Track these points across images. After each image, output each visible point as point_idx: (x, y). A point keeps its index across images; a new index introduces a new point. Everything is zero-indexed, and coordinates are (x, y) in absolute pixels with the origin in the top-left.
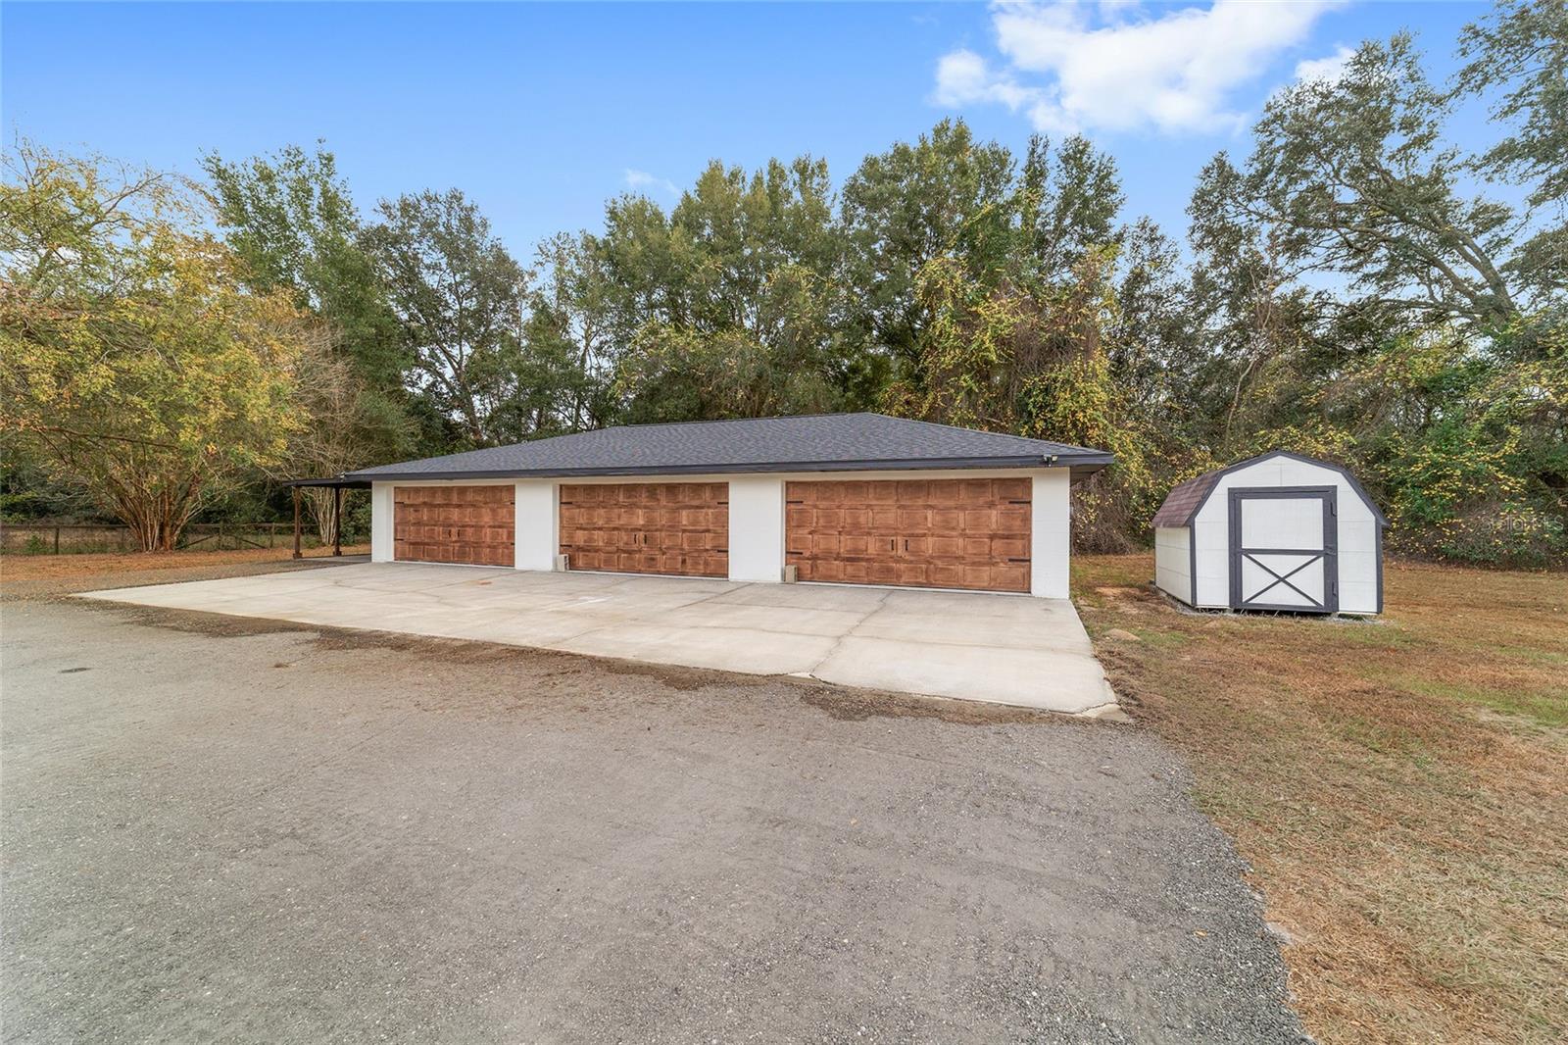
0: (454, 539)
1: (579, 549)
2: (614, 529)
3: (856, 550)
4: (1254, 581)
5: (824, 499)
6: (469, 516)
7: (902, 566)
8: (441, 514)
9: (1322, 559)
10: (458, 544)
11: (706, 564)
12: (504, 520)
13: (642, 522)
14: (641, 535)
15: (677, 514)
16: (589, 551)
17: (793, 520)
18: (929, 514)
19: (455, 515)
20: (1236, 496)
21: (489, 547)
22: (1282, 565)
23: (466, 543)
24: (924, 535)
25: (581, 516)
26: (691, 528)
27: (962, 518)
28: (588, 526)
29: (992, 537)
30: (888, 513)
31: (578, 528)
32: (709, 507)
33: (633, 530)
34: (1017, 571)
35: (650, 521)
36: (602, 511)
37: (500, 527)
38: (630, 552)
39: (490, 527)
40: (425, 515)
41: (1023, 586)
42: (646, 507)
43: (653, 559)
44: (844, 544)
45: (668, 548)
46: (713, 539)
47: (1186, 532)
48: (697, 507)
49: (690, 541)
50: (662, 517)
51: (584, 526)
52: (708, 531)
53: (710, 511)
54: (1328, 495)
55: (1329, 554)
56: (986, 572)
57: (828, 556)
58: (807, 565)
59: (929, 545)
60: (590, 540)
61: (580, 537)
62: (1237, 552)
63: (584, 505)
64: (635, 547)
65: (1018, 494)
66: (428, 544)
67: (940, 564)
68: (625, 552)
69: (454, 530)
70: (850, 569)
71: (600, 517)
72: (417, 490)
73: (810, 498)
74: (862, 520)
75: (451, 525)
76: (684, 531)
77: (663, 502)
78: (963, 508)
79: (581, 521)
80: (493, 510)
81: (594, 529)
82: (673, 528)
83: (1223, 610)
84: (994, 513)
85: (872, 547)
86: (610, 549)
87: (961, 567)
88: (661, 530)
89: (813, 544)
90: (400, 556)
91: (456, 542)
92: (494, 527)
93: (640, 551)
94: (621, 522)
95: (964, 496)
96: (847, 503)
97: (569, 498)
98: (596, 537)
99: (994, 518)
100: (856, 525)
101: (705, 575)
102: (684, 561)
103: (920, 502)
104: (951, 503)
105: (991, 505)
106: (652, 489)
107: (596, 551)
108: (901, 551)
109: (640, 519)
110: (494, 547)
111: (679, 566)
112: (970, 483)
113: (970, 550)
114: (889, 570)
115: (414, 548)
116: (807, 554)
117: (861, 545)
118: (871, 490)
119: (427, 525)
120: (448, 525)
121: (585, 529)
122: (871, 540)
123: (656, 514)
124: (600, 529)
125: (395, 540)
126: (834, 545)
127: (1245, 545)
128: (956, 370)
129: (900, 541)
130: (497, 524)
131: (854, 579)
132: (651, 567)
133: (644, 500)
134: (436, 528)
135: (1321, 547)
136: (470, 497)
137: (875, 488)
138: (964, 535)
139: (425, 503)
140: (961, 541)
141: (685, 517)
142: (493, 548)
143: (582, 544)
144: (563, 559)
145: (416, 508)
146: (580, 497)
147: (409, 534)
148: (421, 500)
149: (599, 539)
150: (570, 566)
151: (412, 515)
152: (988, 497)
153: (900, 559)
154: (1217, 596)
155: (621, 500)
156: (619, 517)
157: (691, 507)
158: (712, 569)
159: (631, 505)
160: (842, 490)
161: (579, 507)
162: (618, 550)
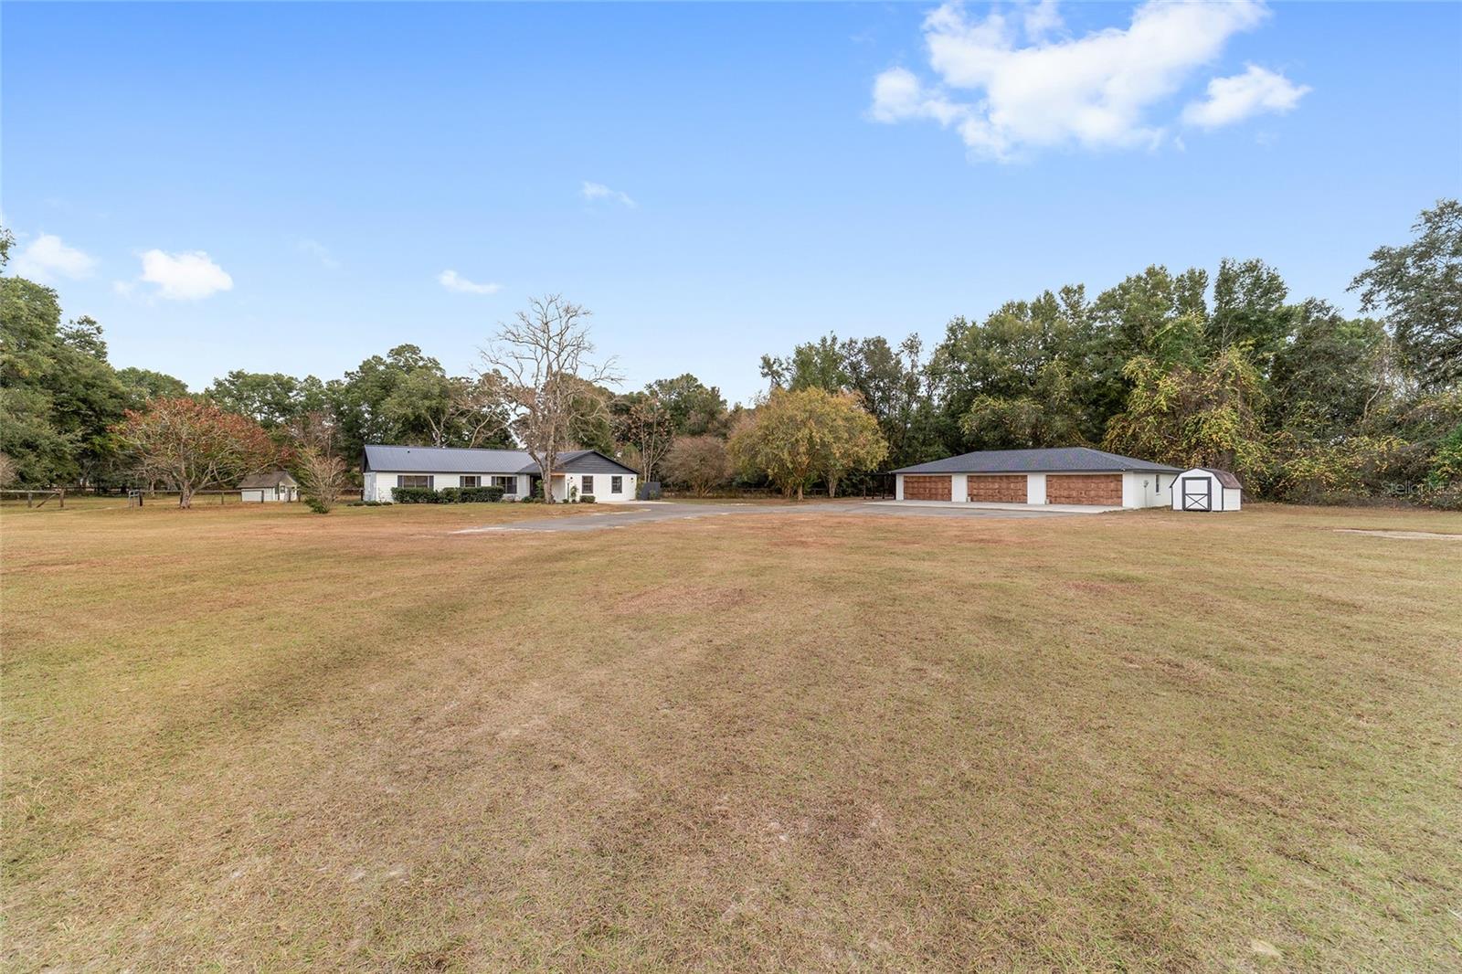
0: (927, 492)
1: (974, 495)
2: (987, 489)
3: (1069, 495)
4: (1189, 502)
5: (1059, 480)
6: (933, 485)
7: (1084, 499)
8: (923, 485)
9: (1207, 496)
10: (929, 494)
11: (1020, 499)
12: (947, 486)
14: (997, 491)
15: (1009, 485)
16: (978, 495)
17: (1049, 486)
18: (1093, 484)
19: (928, 485)
20: (1184, 479)
22: (1197, 498)
23: (932, 494)
24: (1091, 490)
25: (975, 485)
26: (1014, 488)
27: (1103, 486)
28: (978, 488)
29: (1109, 491)
30: (1080, 484)
31: (973, 489)
32: (1020, 483)
33: (994, 489)
34: (1119, 500)
35: (1000, 487)
37: (946, 488)
38: (993, 496)
39: (942, 488)
40: (916, 485)
41: (1120, 504)
42: (999, 482)
43: (1001, 497)
44: (1066, 493)
45: (1006, 494)
46: (1022, 492)
48: (1016, 483)
49: (1014, 492)
50: (1004, 485)
51: (976, 488)
52: (1020, 489)
54: (1209, 479)
55: (1209, 495)
56: (1110, 501)
57: (1060, 496)
58: (1053, 500)
59: (1092, 493)
60: (979, 492)
61: (975, 492)
62: (1184, 494)
63: (976, 482)
64: (995, 494)
65: (1118, 479)
66: (917, 494)
67: (1096, 499)
68: (991, 495)
69: (927, 490)
70: (1066, 499)
71: (982, 485)
72: (912, 477)
73: (1054, 480)
74: (1071, 486)
75: (927, 488)
76: (1012, 489)
77: (1005, 481)
78: (1103, 483)
80: (943, 484)
81: (980, 489)
82: (1008, 489)
83: (1180, 510)
84: (1112, 484)
85: (1074, 494)
86: (985, 495)
87: (1103, 499)
88: (1003, 489)
89: (1055, 493)
90: (905, 497)
92: (944, 488)
93: (996, 496)
94: (990, 487)
95: (1103, 480)
96: (1066, 481)
97: (970, 479)
99: (1112, 485)
100: (1069, 488)
101: (1019, 502)
102: (1012, 498)
103: (1090, 481)
104: (1100, 481)
105: (1113, 482)
106: (1001, 477)
107: (981, 495)
108: (1083, 495)
109: (997, 486)
111: (1010, 499)
112: (1105, 476)
113: (1104, 494)
114: (1079, 499)
115: (910, 495)
116: (1053, 495)
117: (1071, 493)
118: (1074, 478)
119: (916, 488)
120: (925, 488)
122: (1074, 492)
123: (1002, 485)
124: (982, 489)
125: (905, 492)
126: (1062, 493)
127: (1187, 492)
128: (1146, 414)
129: (1083, 492)
131: (1069, 503)
132: (1001, 500)
133: (998, 480)
134: (920, 489)
135: (1206, 493)
136: (933, 479)
138: (1103, 490)
139: (916, 481)
140: (1102, 492)
141: (1012, 485)
142: (942, 495)
144: (969, 498)
145: (912, 483)
146: (975, 479)
147: (910, 491)
148: (914, 480)
149: (982, 492)
150: (972, 500)
151: (910, 485)
152: (1110, 480)
153: (1083, 497)
154: (1178, 507)
155: (990, 480)
156: (989, 485)
157: (1013, 482)
158: (1021, 501)
159: (993, 482)
160: (1065, 477)
161: (974, 482)
162: (989, 495)
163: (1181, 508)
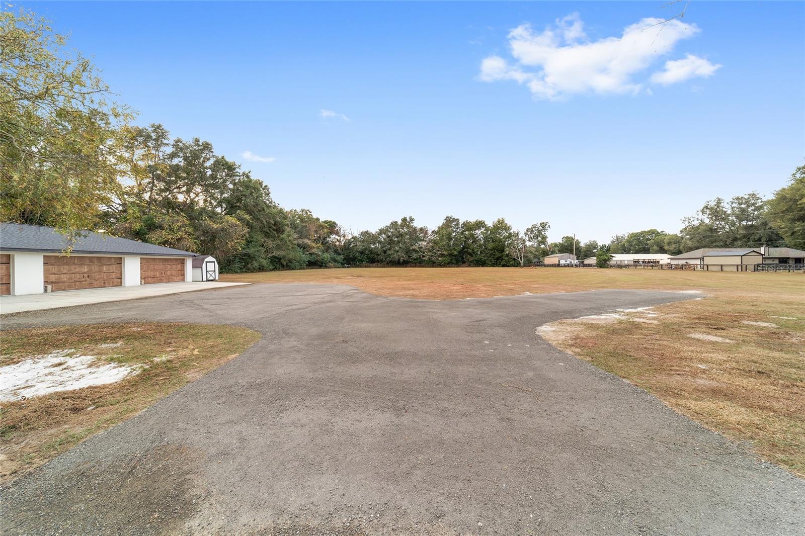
1: (52, 283)
2: (73, 273)
3: (154, 275)
4: (209, 275)
5: (147, 262)
7: (164, 278)
11: (113, 283)
13: (86, 270)
14: (86, 275)
15: (101, 267)
16: (59, 283)
17: (141, 268)
18: (169, 266)
20: (207, 262)
22: (211, 273)
24: (168, 271)
25: (55, 269)
26: (107, 272)
27: (174, 267)
28: (59, 273)
29: (179, 271)
30: (160, 266)
31: (51, 274)
32: (113, 265)
33: (82, 273)
34: (183, 277)
35: (90, 270)
36: (66, 267)
38: (80, 282)
41: (183, 280)
42: (88, 265)
43: (92, 283)
44: (152, 274)
45: (98, 279)
46: (115, 275)
47: (201, 269)
48: (109, 265)
49: (107, 276)
50: (95, 268)
52: (113, 272)
54: (214, 262)
55: (215, 271)
56: (178, 278)
57: (148, 277)
59: (169, 273)
60: (60, 278)
61: (53, 278)
62: (207, 271)
63: (56, 264)
64: (84, 279)
65: (182, 262)
67: (170, 277)
68: (78, 282)
70: (153, 280)
71: (65, 269)
73: (145, 262)
74: (156, 268)
76: (105, 273)
77: (95, 263)
78: (174, 265)
79: (54, 271)
81: (62, 274)
82: (100, 272)
84: (179, 266)
85: (158, 274)
86: (71, 281)
87: (174, 277)
88: (94, 273)
93: (86, 281)
94: (76, 271)
95: (174, 262)
96: (152, 263)
97: (48, 261)
98: (63, 277)
100: (154, 269)
102: (104, 283)
103: (167, 263)
104: (172, 264)
105: (179, 264)
106: (91, 259)
107: (63, 283)
108: (163, 274)
111: (103, 284)
112: (175, 259)
113: (175, 273)
114: (161, 279)
116: (144, 277)
117: (155, 274)
118: (157, 260)
121: (55, 274)
122: (157, 272)
123: (93, 267)
124: (65, 274)
126: (149, 275)
127: (208, 270)
129: (163, 272)
131: (154, 283)
132: (91, 286)
133: (87, 262)
138: (174, 270)
141: (105, 268)
143: (54, 280)
144: (49, 287)
146: (52, 261)
150: (53, 290)
152: (178, 262)
153: (163, 277)
154: (205, 279)
155: (76, 262)
156: (75, 269)
157: (107, 265)
158: (115, 284)
159: (81, 264)
160: (151, 260)
161: (52, 265)
162: (75, 281)
163: (206, 280)
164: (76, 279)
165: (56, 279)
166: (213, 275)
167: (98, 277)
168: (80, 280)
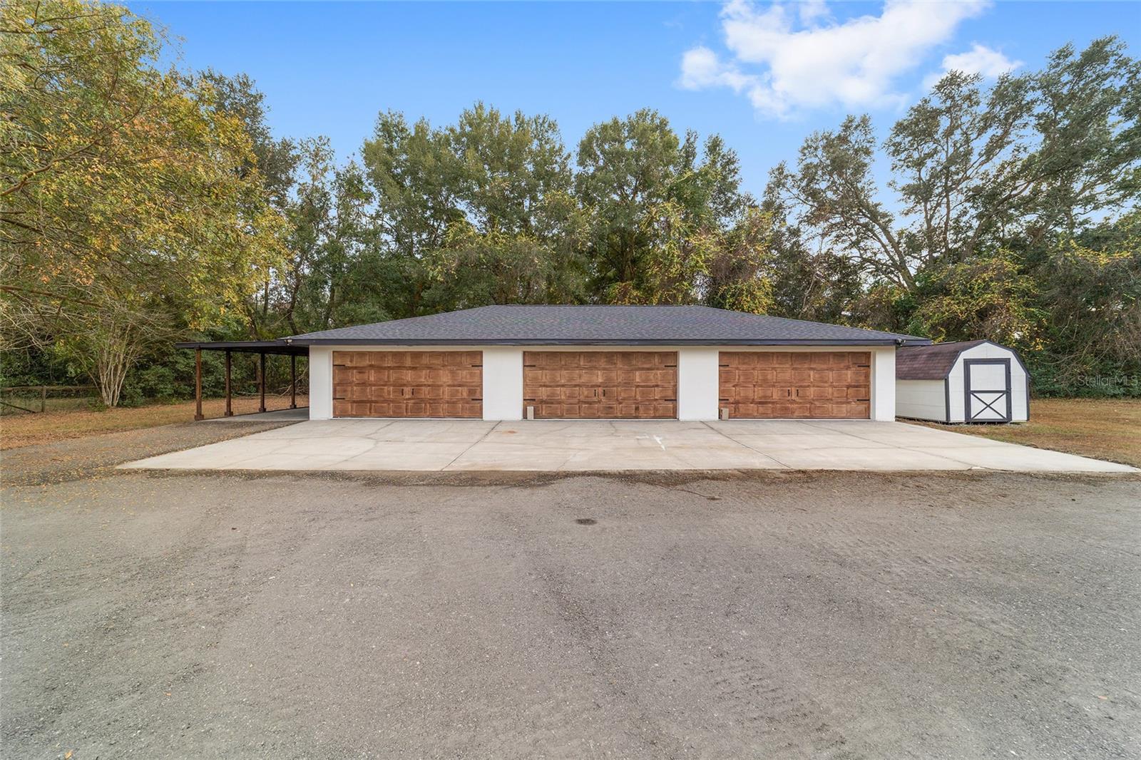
0: (407, 397)
1: (542, 402)
2: (576, 386)
3: (765, 397)
4: (976, 406)
5: (744, 364)
6: (424, 377)
7: (795, 406)
8: (393, 376)
9: (1005, 395)
10: (412, 401)
11: (656, 409)
12: (464, 380)
13: (600, 380)
14: (600, 390)
15: (631, 374)
16: (552, 403)
17: (724, 378)
18: (812, 373)
19: (409, 376)
20: (968, 363)
21: (448, 402)
22: (988, 398)
23: (422, 400)
24: (809, 386)
25: (544, 376)
26: (643, 384)
27: (831, 376)
28: (551, 384)
29: (848, 387)
30: (785, 372)
31: (541, 386)
32: (658, 369)
33: (592, 386)
34: (862, 407)
35: (609, 379)
36: (564, 372)
37: (460, 386)
38: (590, 403)
39: (448, 386)
40: (372, 376)
41: (867, 415)
42: (604, 369)
43: (611, 408)
44: (758, 393)
45: (624, 399)
46: (661, 391)
47: (943, 382)
48: (648, 369)
49: (643, 393)
50: (618, 375)
51: (548, 384)
52: (657, 386)
53: (659, 372)
54: (1007, 362)
55: (1008, 392)
56: (844, 408)
57: (746, 401)
58: (734, 410)
59: (811, 392)
60: (553, 394)
61: (543, 393)
62: (968, 393)
63: (547, 367)
64: (595, 399)
65: (864, 362)
66: (376, 402)
67: (818, 404)
68: (585, 403)
69: (407, 390)
70: (761, 409)
71: (562, 376)
72: (362, 354)
73: (734, 363)
74: (769, 377)
75: (404, 385)
76: (638, 386)
77: (620, 365)
78: (831, 369)
79: (544, 380)
80: (452, 372)
81: (558, 386)
82: (628, 384)
83: (961, 423)
84: (850, 373)
85: (776, 394)
86: (571, 401)
87: (830, 405)
88: (617, 386)
89: (736, 393)
90: (339, 413)
91: (409, 399)
92: (454, 386)
93: (599, 402)
94: (582, 380)
95: (832, 362)
96: (759, 366)
97: (531, 361)
98: (559, 393)
99: (849, 375)
100: (765, 380)
101: (654, 417)
102: (637, 409)
103: (806, 366)
104: (825, 366)
105: (848, 368)
106: (610, 356)
107: (559, 403)
108: (794, 397)
109: (599, 378)
110: (454, 403)
111: (633, 412)
112: (835, 355)
113: (835, 395)
114: (787, 409)
115: (359, 406)
116: (731, 400)
117: (769, 393)
118: (775, 358)
119: (374, 385)
120: (400, 386)
121: (547, 386)
122: (775, 390)
123: (613, 375)
124: (563, 386)
125: (334, 399)
126: (750, 395)
127: (972, 389)
129: (794, 390)
130: (456, 383)
131: (765, 416)
132: (609, 413)
133: (602, 363)
134: (386, 387)
135: (1004, 389)
136: (425, 360)
137: (778, 357)
138: (832, 386)
139: (372, 366)
140: (830, 390)
141: (638, 377)
142: (452, 403)
143: (545, 398)
144: (530, 409)
145: (361, 370)
146: (542, 362)
147: (355, 393)
148: (367, 363)
149: (562, 393)
150: (537, 415)
151: (355, 377)
152: (846, 363)
153: (793, 402)
154: (958, 415)
155: (582, 363)
156: (580, 376)
157: (643, 369)
158: (660, 413)
159: (591, 368)
160: (756, 358)
161: (542, 369)
162: (579, 401)
163: (962, 419)
164: (582, 398)
165: (548, 396)
166: (1001, 406)
167: (623, 395)
168: (589, 400)
